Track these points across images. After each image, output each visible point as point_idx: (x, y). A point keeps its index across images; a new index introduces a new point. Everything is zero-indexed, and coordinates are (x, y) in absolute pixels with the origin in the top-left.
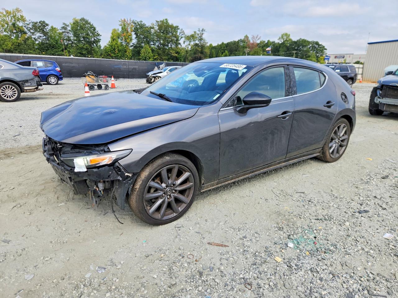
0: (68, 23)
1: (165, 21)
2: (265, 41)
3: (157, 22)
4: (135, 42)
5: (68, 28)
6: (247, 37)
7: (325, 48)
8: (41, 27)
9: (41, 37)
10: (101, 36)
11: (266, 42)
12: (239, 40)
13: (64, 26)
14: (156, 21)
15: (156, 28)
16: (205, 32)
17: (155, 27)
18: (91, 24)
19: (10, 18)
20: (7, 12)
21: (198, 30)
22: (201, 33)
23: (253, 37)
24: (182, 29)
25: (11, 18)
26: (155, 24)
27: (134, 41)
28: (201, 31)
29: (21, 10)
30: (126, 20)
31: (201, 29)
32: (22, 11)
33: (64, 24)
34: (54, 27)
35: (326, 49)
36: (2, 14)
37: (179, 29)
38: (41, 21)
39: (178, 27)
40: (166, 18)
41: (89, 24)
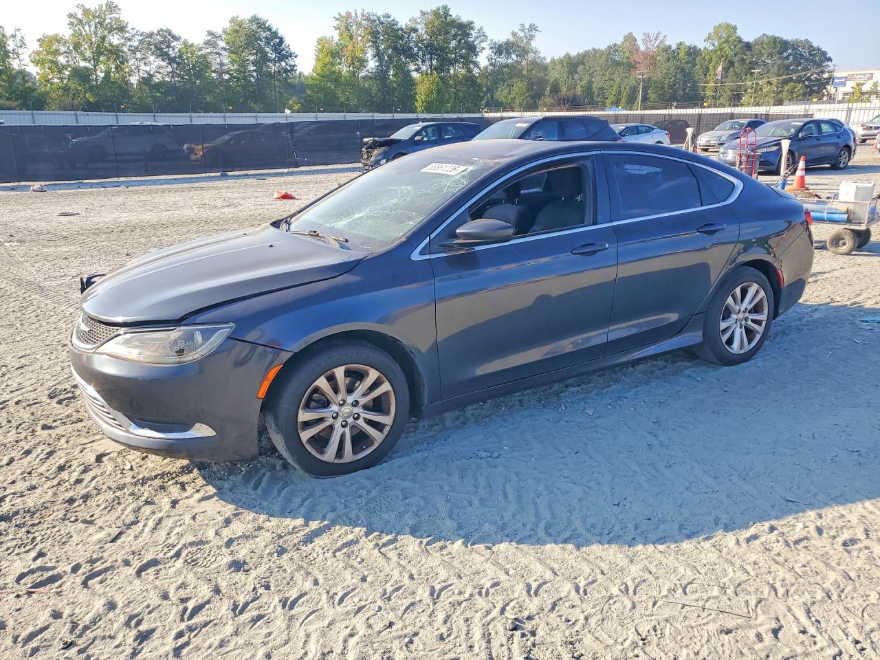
0: (219, 31)
1: (441, 11)
2: (670, 47)
3: (423, 13)
4: (373, 66)
5: (219, 42)
6: (630, 38)
7: (827, 56)
8: (161, 44)
9: (162, 67)
10: (296, 57)
11: (674, 47)
12: (610, 47)
13: (209, 38)
14: (421, 12)
15: (421, 29)
16: (537, 32)
17: (419, 27)
18: (274, 30)
19: (93, 27)
20: (86, 12)
21: (519, 27)
22: (528, 35)
23: (647, 38)
24: (481, 29)
25: (96, 27)
26: (419, 21)
27: (372, 64)
28: (526, 31)
29: (117, 6)
30: (353, 14)
31: (527, 26)
32: (119, 9)
33: (210, 33)
34: (190, 42)
35: (830, 59)
36: (75, 18)
37: (472, 28)
38: (162, 30)
39: (472, 23)
40: (444, 4)
41: (269, 29)
